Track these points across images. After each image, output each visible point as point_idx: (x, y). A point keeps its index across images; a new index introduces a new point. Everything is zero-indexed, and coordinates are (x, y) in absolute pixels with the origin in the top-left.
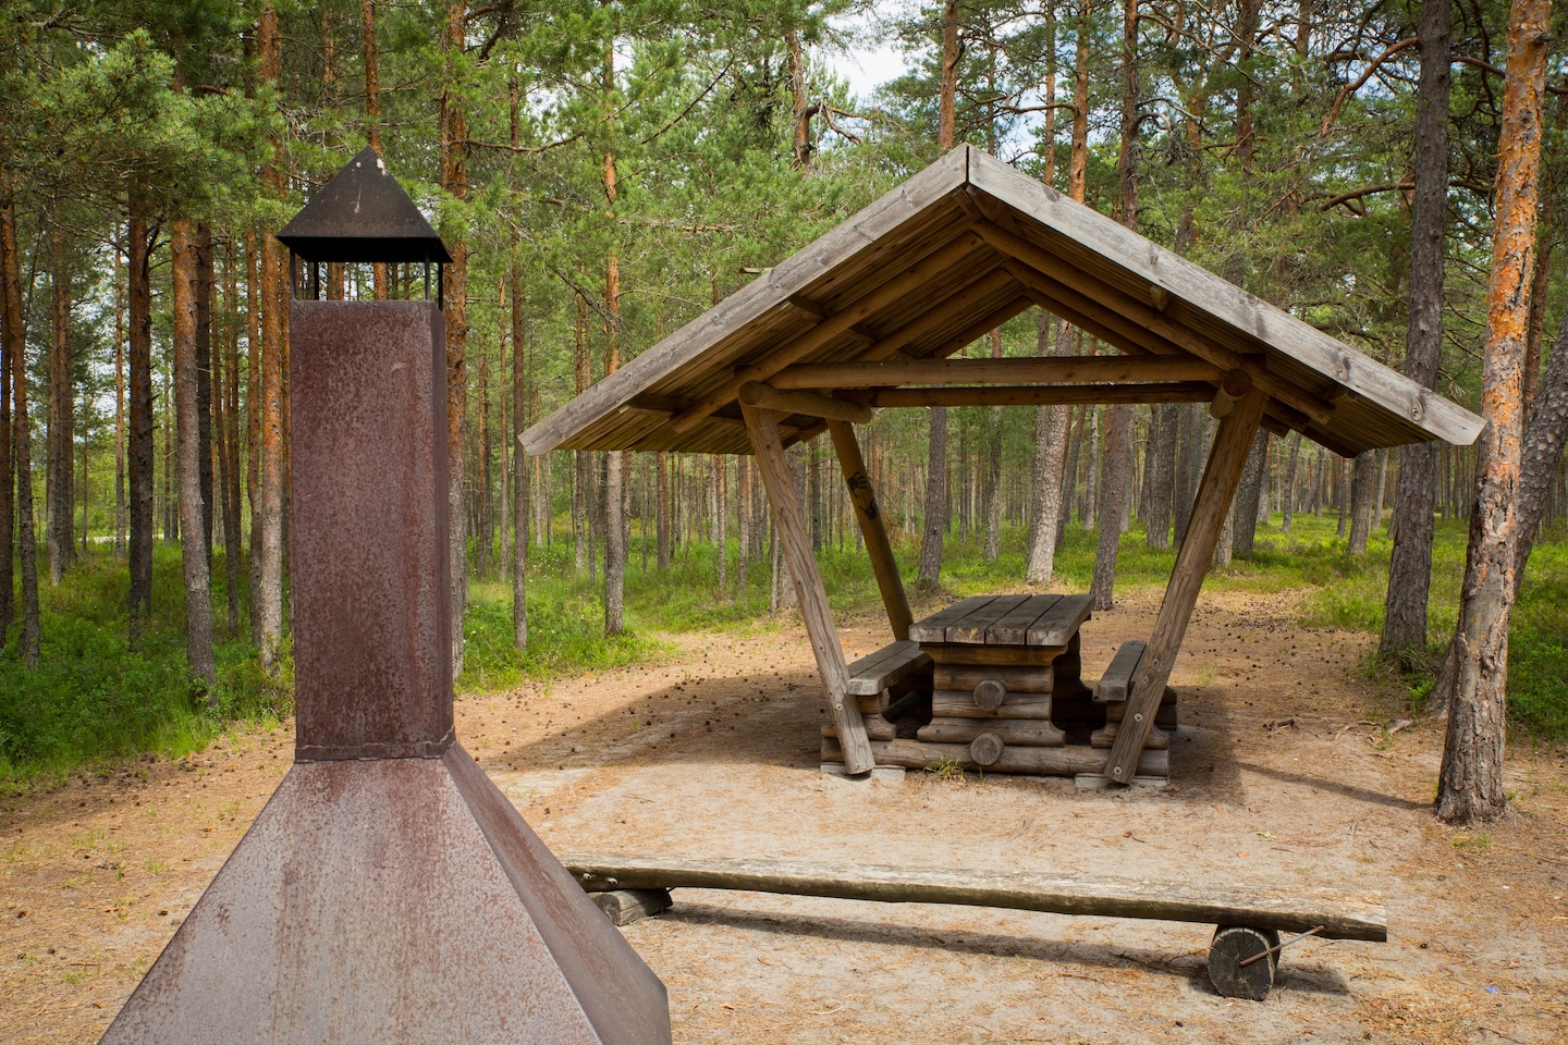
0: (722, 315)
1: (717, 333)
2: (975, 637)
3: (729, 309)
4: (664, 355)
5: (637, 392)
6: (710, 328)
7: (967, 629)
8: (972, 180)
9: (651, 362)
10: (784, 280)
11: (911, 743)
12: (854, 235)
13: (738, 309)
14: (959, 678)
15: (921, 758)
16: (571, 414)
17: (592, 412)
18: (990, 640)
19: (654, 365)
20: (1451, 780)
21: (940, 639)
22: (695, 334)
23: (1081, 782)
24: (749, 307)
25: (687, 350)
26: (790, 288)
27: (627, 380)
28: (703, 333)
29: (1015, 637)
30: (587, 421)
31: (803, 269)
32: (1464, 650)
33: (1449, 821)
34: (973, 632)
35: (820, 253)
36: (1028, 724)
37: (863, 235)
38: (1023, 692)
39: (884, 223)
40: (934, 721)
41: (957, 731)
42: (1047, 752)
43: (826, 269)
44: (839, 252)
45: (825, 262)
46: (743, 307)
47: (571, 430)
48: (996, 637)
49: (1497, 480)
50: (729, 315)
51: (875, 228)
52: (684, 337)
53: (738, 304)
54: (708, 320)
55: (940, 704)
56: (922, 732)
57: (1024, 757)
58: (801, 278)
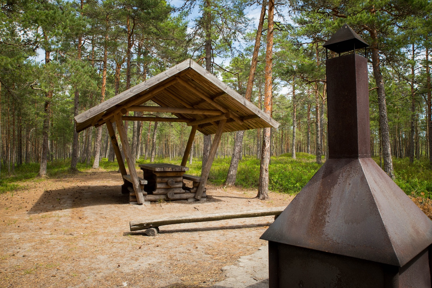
0: (133, 90)
1: (131, 94)
2: (171, 170)
3: (135, 89)
4: (117, 99)
5: (109, 108)
6: (130, 93)
7: (169, 168)
8: (191, 67)
9: (114, 100)
10: (148, 84)
11: (151, 195)
12: (165, 75)
13: (137, 89)
14: (163, 179)
15: (154, 198)
16: (90, 112)
17: (97, 112)
18: (174, 170)
19: (114, 101)
20: (262, 192)
21: (163, 170)
22: (125, 94)
23: (189, 201)
24: (139, 89)
25: (123, 98)
26: (150, 86)
27: (107, 104)
28: (127, 94)
29: (179, 169)
30: (95, 114)
31: (153, 81)
32: (263, 168)
33: (262, 200)
34: (170, 168)
35: (157, 78)
36: (178, 189)
37: (167, 75)
38: (176, 182)
39: (172, 73)
40: (157, 190)
41: (162, 192)
42: (182, 195)
43: (158, 82)
44: (162, 79)
45: (158, 80)
46: (138, 89)
47: (90, 116)
48: (175, 169)
49: (268, 136)
50: (134, 90)
51: (170, 74)
52: (123, 95)
53: (137, 88)
54: (129, 91)
55: (158, 186)
56: (154, 192)
57: (177, 196)
58: (153, 83)
